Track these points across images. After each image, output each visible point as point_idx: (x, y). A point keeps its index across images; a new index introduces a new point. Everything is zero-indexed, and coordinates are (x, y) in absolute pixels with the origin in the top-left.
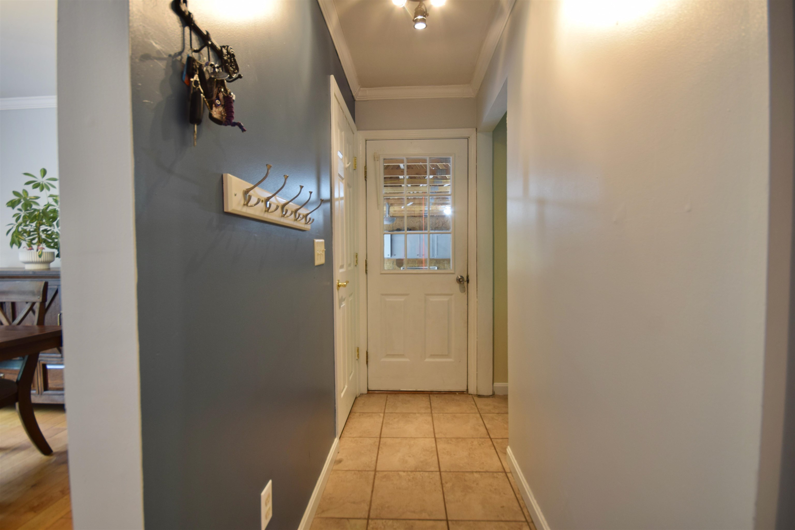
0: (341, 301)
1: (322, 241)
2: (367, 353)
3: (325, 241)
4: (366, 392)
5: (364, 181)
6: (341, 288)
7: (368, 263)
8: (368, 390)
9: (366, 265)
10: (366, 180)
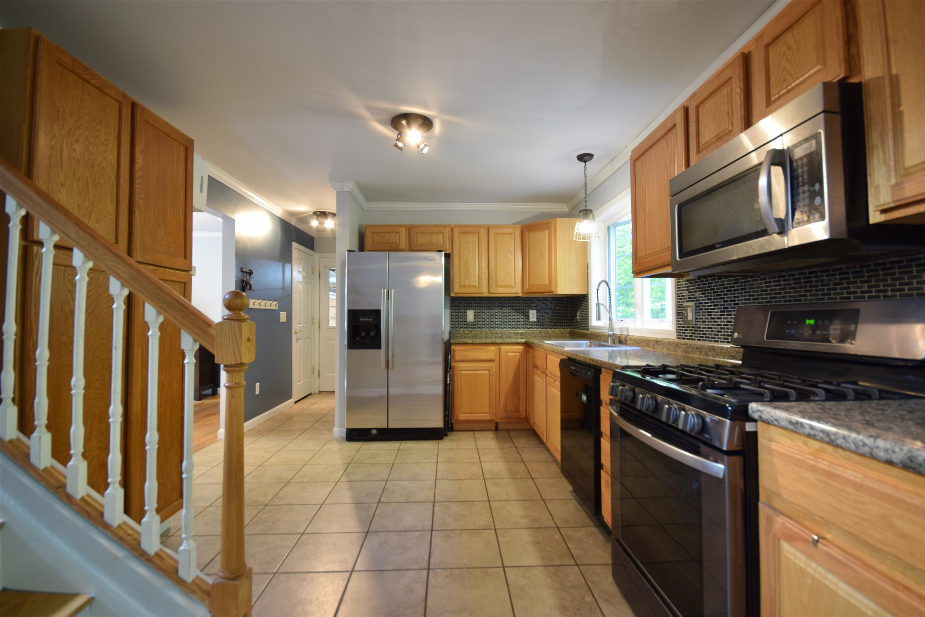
0: (298, 340)
1: (285, 312)
2: (319, 371)
3: (286, 313)
4: (318, 392)
5: (319, 280)
6: (297, 333)
7: (320, 323)
8: (319, 392)
9: (319, 324)
10: (320, 279)
